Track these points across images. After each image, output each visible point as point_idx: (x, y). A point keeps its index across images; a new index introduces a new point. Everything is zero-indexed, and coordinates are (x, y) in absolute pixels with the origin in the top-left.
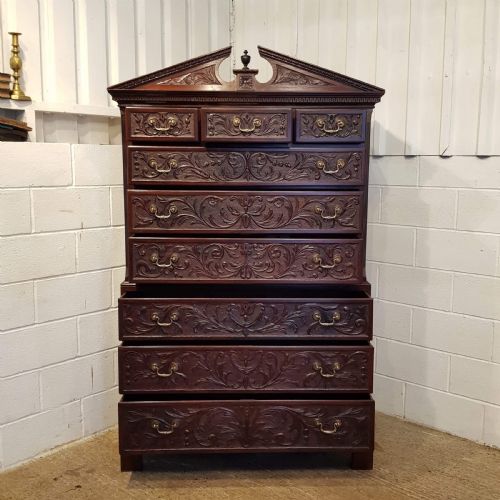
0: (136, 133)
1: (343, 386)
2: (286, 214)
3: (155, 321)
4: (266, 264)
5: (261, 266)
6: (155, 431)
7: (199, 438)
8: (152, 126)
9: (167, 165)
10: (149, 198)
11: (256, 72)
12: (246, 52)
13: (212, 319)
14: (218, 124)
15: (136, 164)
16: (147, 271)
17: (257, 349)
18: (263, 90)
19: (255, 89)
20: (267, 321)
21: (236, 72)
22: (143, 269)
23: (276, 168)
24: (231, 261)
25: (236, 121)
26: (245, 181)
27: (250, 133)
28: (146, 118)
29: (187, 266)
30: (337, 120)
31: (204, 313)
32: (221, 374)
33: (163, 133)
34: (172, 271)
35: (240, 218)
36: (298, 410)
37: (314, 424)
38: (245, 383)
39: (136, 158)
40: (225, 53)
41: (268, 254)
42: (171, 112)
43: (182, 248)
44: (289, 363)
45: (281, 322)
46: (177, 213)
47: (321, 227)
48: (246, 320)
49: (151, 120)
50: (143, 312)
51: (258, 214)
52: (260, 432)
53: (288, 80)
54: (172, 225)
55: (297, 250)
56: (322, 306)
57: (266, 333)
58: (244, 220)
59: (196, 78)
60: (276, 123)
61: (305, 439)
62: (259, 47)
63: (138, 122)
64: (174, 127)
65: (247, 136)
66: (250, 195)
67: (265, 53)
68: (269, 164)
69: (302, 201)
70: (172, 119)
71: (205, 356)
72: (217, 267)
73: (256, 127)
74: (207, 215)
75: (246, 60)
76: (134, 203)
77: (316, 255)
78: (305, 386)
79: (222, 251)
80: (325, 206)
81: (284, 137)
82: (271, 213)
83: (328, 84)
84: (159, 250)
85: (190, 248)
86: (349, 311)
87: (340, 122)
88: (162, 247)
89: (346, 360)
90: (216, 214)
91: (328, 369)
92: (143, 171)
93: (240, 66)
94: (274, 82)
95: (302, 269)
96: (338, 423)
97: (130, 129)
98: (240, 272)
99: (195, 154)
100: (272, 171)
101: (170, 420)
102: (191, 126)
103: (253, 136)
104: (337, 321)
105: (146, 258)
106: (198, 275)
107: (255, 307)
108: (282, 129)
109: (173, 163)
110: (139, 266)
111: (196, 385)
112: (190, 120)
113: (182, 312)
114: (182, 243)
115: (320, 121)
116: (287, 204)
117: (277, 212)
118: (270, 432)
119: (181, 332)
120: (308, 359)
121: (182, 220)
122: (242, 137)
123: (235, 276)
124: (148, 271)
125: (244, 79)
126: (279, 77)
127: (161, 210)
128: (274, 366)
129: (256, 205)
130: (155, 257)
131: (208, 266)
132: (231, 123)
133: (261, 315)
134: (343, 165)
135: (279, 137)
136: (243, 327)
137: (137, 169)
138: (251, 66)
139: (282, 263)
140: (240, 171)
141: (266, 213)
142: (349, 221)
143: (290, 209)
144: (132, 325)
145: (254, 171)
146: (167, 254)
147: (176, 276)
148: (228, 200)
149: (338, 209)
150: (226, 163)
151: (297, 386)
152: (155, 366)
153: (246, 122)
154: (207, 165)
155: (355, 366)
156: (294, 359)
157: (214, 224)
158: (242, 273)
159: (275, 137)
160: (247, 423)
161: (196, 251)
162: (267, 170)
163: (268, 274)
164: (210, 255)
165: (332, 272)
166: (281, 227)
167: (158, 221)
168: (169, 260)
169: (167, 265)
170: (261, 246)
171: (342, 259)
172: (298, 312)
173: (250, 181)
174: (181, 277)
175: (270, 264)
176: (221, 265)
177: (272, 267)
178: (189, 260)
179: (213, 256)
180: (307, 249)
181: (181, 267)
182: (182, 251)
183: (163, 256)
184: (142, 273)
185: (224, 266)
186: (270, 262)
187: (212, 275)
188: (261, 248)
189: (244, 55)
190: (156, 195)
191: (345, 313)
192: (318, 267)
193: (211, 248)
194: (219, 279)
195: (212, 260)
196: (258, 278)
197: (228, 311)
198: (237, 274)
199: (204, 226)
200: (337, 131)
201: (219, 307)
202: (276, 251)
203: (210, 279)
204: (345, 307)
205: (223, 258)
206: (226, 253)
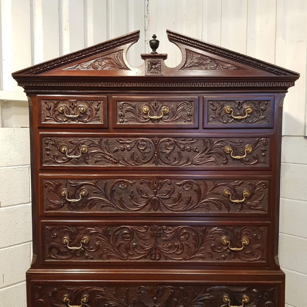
0: (46, 120)
2: (195, 197)
3: (66, 303)
4: (176, 246)
5: (170, 247)
8: (62, 113)
9: (76, 149)
10: (61, 181)
11: (165, 57)
12: (154, 37)
14: (127, 111)
15: (47, 150)
16: (58, 253)
18: (172, 75)
19: (164, 74)
20: (177, 304)
21: (144, 57)
22: (54, 251)
23: (184, 154)
24: (141, 243)
25: (145, 108)
26: (154, 165)
27: (158, 120)
28: (56, 106)
29: (98, 248)
30: (245, 106)
33: (73, 119)
34: (82, 252)
35: (149, 201)
39: (47, 144)
40: (134, 37)
41: (176, 236)
42: (81, 100)
43: (92, 230)
46: (88, 196)
47: (229, 211)
48: (155, 302)
49: (62, 107)
50: (54, 293)
51: (168, 196)
53: (199, 65)
54: (82, 208)
55: (205, 232)
56: (232, 289)
58: (154, 203)
59: (103, 63)
60: (183, 110)
62: (168, 32)
63: (49, 109)
64: (84, 113)
65: (156, 123)
66: (159, 178)
67: (174, 38)
68: (177, 149)
69: (210, 184)
70: (83, 106)
72: (127, 249)
73: (165, 115)
74: (117, 198)
75: (155, 45)
76: (46, 187)
77: (224, 238)
79: (131, 232)
80: (233, 189)
81: (191, 123)
82: (180, 196)
83: (239, 68)
84: (70, 233)
85: (100, 231)
86: (257, 294)
87: (248, 108)
88: (73, 230)
90: (126, 197)
92: (54, 156)
93: (149, 51)
94: (183, 67)
95: (210, 251)
97: (40, 115)
98: (150, 254)
99: (105, 140)
100: (180, 157)
102: (100, 113)
103: (161, 123)
104: (246, 304)
105: (58, 240)
106: (109, 257)
107: (165, 289)
108: (189, 116)
109: (84, 148)
110: (51, 248)
112: (99, 107)
113: (93, 294)
114: (92, 225)
115: (228, 108)
116: (195, 187)
117: (186, 195)
121: (93, 203)
122: (150, 123)
123: (145, 257)
124: (59, 253)
125: (152, 64)
126: (188, 62)
127: (72, 193)
129: (166, 188)
130: (66, 239)
131: (118, 247)
132: (140, 110)
133: (170, 298)
134: (250, 150)
135: (187, 123)
137: (48, 155)
138: (159, 51)
139: (191, 245)
140: (149, 156)
141: (175, 196)
142: (257, 205)
143: (199, 192)
144: (43, 306)
145: (163, 156)
146: (78, 237)
147: (87, 258)
148: (138, 184)
149: (246, 193)
150: (135, 149)
153: (155, 110)
154: (117, 151)
157: (124, 207)
158: (151, 255)
159: (183, 123)
161: (106, 233)
162: (175, 155)
163: (177, 256)
164: (120, 237)
165: (240, 254)
166: (190, 210)
167: (69, 205)
168: (79, 243)
169: (77, 248)
170: (170, 228)
171: (250, 240)
172: (207, 294)
173: (159, 166)
174: (92, 259)
175: (179, 246)
176: (131, 247)
177: (181, 249)
178: (99, 241)
179: (123, 238)
180: (215, 231)
181: (92, 249)
182: (93, 233)
183: (74, 239)
184: (54, 255)
185: (133, 248)
186: (180, 244)
187: (122, 257)
188: (170, 230)
189: (152, 39)
190: (67, 179)
191: (254, 295)
192: (226, 249)
193: (121, 230)
194: (128, 261)
195: (122, 242)
196: (166, 259)
197: (138, 293)
198: (147, 256)
199: (114, 209)
200: (245, 117)
201: (128, 290)
202: (185, 233)
203: (119, 261)
204: (254, 290)
205: (133, 240)
206: (135, 236)
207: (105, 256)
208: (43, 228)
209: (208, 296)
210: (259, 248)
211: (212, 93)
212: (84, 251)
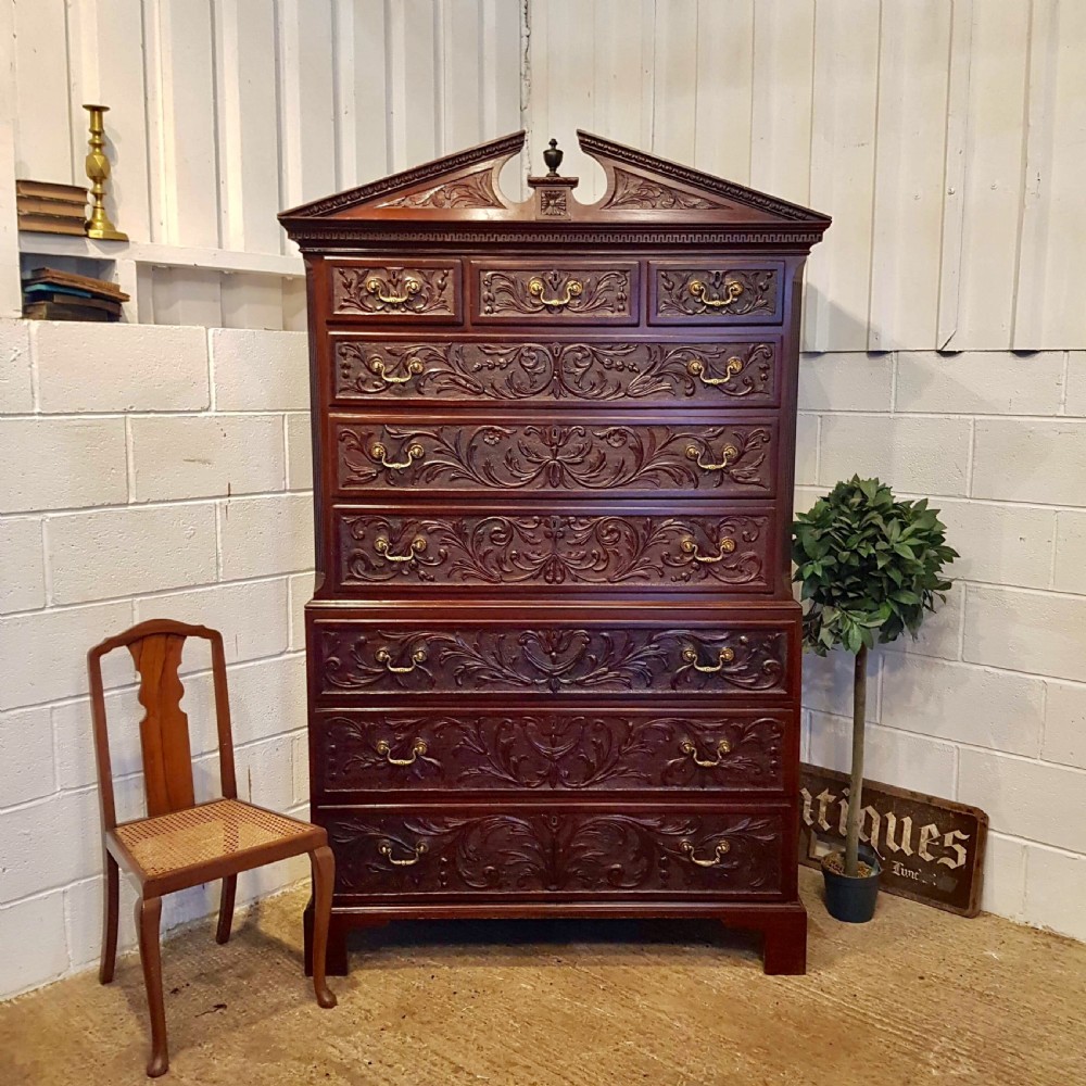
0: (342, 307)
1: (736, 784)
2: (631, 460)
3: (383, 664)
4: (594, 555)
5: (583, 558)
6: (385, 859)
7: (466, 873)
8: (375, 293)
9: (402, 368)
10: (372, 429)
11: (573, 183)
12: (554, 143)
13: (491, 660)
14: (500, 290)
15: (345, 366)
16: (366, 570)
17: (575, 714)
18: (588, 219)
19: (571, 216)
20: (595, 664)
21: (533, 183)
22: (360, 565)
23: (611, 375)
24: (527, 549)
25: (536, 285)
26: (552, 398)
27: (561, 308)
28: (362, 278)
29: (444, 558)
30: (728, 281)
31: (476, 648)
32: (507, 760)
33: (394, 306)
34: (414, 568)
35: (544, 467)
36: (650, 822)
37: (679, 847)
38: (553, 777)
39: (344, 355)
40: (512, 144)
41: (596, 536)
42: (410, 268)
43: (434, 524)
44: (633, 739)
45: (620, 667)
46: (423, 458)
47: (696, 487)
48: (554, 661)
49: (373, 281)
50: (361, 645)
51: (578, 459)
52: (578, 862)
53: (640, 200)
54: (413, 481)
55: (650, 528)
56: (699, 635)
57: (592, 686)
58: (552, 473)
59: (455, 195)
60: (608, 289)
61: (663, 876)
62: (580, 134)
63: (347, 286)
64: (416, 295)
65: (555, 314)
66: (562, 424)
67: (592, 145)
68: (597, 366)
69: (661, 437)
70: (412, 281)
71: (477, 727)
72: (500, 562)
73: (573, 297)
74: (479, 461)
75: (553, 159)
76: (343, 440)
77: (686, 538)
78: (665, 784)
79: (509, 530)
80: (705, 444)
81: (623, 314)
82: (603, 458)
83: (716, 206)
84: (389, 530)
85: (448, 526)
86: (749, 645)
87: (733, 284)
88: (396, 524)
89: (741, 733)
90: (497, 460)
91: (706, 751)
92: (358, 379)
93: (543, 171)
94: (609, 203)
95: (660, 565)
96: (724, 848)
97: (331, 298)
98: (544, 570)
99: (456, 347)
100: (604, 381)
101: (412, 839)
102: (448, 294)
103: (566, 313)
104: (727, 663)
105: (367, 543)
106: (464, 577)
107: (572, 636)
108: (620, 299)
109: (415, 363)
110: (353, 559)
111: (461, 780)
112: (446, 281)
113: (434, 647)
114: (433, 515)
115: (695, 284)
116: (632, 441)
117: (613, 458)
118: (596, 861)
119: (432, 683)
120: (671, 732)
121: (433, 473)
122: (545, 314)
123: (534, 578)
124: (369, 568)
125: (550, 196)
126: (619, 194)
127: (392, 452)
128: (606, 747)
129: (575, 443)
130: (382, 542)
131: (483, 558)
132: (525, 288)
133: (583, 653)
134: (738, 368)
135: (616, 314)
136: (549, 675)
137: (346, 376)
138: (563, 171)
139: (624, 554)
140: (541, 381)
141: (592, 458)
142: (751, 475)
143: (639, 451)
144: (340, 671)
145: (569, 380)
146: (406, 536)
147: (422, 578)
148: (521, 434)
149: (729, 450)
150: (516, 366)
151: (650, 783)
152: (383, 745)
153: (553, 288)
154: (479, 369)
155: (759, 744)
156: (643, 732)
157: (493, 480)
158: (547, 573)
159: (609, 314)
160: (554, 845)
161: (460, 532)
162: (593, 377)
163: (595, 574)
164: (486, 537)
165: (717, 570)
166: (621, 485)
167: (387, 475)
168: (409, 548)
169: (405, 559)
170: (582, 521)
171: (736, 544)
172: (652, 646)
173: (562, 399)
174: (432, 580)
175: (599, 555)
176: (508, 557)
177: (604, 561)
178: (446, 547)
179: (492, 539)
180: (670, 525)
181: (432, 562)
182: (434, 531)
183: (399, 541)
184: (359, 573)
185: (512, 560)
186: (601, 551)
187: (491, 576)
188: (582, 524)
189: (549, 147)
190: (383, 424)
191: (743, 647)
192: (691, 561)
193: (487, 526)
194: (503, 584)
195: (490, 548)
196: (576, 581)
197: (521, 644)
198: (538, 575)
199: (474, 483)
200: (728, 301)
201: (503, 638)
202: (612, 531)
203: (486, 584)
204: (743, 637)
205: (512, 544)
206: (516, 535)
207: (457, 574)
208: (337, 521)
209: (656, 649)
210: (752, 558)
211: (665, 255)
212: (417, 566)
